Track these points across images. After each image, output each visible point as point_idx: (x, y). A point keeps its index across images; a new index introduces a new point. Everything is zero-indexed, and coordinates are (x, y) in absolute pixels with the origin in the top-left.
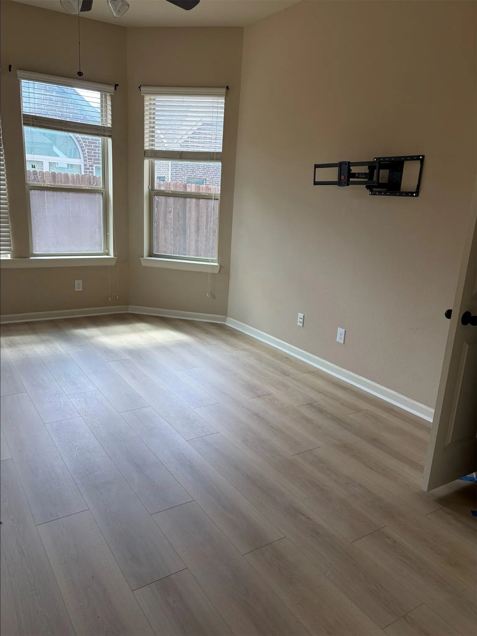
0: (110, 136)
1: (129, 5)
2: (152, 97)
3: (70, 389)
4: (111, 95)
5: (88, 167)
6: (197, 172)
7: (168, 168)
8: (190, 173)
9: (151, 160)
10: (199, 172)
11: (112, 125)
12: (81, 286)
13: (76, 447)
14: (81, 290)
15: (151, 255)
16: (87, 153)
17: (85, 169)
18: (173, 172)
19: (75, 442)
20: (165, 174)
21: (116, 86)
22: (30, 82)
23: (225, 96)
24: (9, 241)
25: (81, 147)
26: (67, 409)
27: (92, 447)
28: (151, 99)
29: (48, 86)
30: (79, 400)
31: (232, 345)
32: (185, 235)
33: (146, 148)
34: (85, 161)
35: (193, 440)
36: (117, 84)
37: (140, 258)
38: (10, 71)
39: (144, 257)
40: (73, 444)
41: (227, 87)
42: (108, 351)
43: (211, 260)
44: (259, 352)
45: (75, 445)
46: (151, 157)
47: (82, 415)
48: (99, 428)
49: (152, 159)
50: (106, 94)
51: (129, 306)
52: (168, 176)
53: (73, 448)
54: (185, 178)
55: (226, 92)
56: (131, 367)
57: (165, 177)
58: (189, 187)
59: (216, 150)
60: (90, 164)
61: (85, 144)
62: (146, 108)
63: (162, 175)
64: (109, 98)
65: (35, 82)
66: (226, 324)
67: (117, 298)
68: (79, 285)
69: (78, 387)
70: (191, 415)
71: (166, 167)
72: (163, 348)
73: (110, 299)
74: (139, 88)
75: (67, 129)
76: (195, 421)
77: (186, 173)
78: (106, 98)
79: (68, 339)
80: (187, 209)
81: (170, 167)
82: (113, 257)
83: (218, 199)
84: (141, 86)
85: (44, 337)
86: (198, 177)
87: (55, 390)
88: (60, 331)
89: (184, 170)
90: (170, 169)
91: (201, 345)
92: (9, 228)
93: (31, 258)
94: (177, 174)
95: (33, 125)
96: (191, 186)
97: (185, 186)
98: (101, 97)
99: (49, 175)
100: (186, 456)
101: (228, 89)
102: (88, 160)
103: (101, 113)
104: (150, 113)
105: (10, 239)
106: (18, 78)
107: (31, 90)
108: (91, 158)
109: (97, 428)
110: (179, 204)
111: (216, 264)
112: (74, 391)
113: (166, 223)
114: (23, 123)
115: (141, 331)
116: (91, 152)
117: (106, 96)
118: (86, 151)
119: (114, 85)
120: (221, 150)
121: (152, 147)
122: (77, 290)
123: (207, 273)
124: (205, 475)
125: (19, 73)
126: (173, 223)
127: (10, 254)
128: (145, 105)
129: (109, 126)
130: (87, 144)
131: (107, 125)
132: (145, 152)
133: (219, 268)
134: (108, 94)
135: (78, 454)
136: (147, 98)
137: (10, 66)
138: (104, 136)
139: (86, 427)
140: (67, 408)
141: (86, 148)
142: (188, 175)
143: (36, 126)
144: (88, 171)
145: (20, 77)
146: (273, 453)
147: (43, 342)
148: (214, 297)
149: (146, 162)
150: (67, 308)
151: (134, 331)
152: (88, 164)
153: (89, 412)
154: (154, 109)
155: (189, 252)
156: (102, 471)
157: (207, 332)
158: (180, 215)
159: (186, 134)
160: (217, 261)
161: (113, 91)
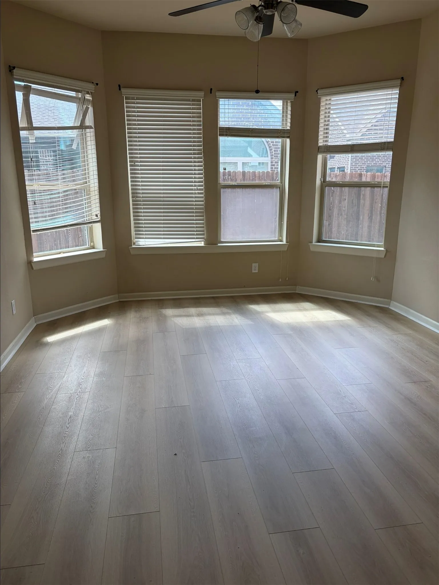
0: (288, 137)
1: (301, 25)
2: (328, 98)
3: (239, 354)
4: (291, 102)
5: (274, 164)
6: (377, 160)
7: (348, 159)
8: (370, 162)
9: (324, 155)
10: (379, 160)
11: (291, 127)
12: (257, 268)
13: (238, 404)
14: (257, 271)
15: (319, 240)
16: (274, 152)
17: (271, 166)
18: (352, 162)
19: (238, 399)
20: (345, 164)
21: (297, 92)
22: (226, 100)
23: (399, 87)
24: (203, 231)
25: (269, 147)
26: (235, 372)
27: (251, 406)
28: (327, 100)
29: (241, 102)
30: (245, 365)
31: (393, 329)
32: (358, 221)
33: (320, 144)
34: (272, 158)
35: (341, 414)
36: (297, 91)
37: (309, 244)
38: (211, 93)
39: (313, 243)
40: (236, 401)
41: (402, 78)
42: (274, 326)
43: (377, 245)
44: (422, 338)
45: (237, 403)
46: (324, 152)
47: (246, 377)
48: (258, 390)
49: (326, 153)
50: (287, 101)
51: (297, 287)
52: (348, 166)
53: (236, 404)
54: (365, 167)
55: (401, 83)
56: (292, 341)
57: (345, 167)
58: (364, 176)
59: (388, 140)
60: (276, 161)
61: (272, 144)
62: (322, 108)
63: (342, 166)
64: (289, 104)
65: (230, 100)
66: (390, 308)
67: (287, 279)
68: (255, 268)
69: (246, 354)
70: (341, 391)
71: (346, 157)
72: (323, 327)
73: (280, 280)
74: (317, 91)
75: (252, 135)
76: (345, 397)
77: (366, 162)
78: (287, 105)
79: (243, 313)
80: (362, 196)
81: (350, 158)
82: (285, 243)
83: (387, 187)
84: (318, 89)
85: (225, 310)
86: (378, 165)
87: (227, 354)
88: (238, 306)
89: (364, 159)
90: (350, 159)
91: (362, 327)
92: (204, 221)
93: (219, 245)
94: (357, 164)
95: (227, 135)
96: (366, 175)
97: (361, 175)
98: (283, 104)
99: (240, 174)
100: (332, 427)
101: (403, 80)
102: (274, 158)
103: (282, 118)
104: (326, 113)
105: (204, 230)
106: (217, 98)
107: (227, 107)
108: (277, 156)
109: (257, 390)
110: (353, 192)
111: (383, 249)
112: (242, 357)
113: (340, 210)
114: (219, 134)
115: (306, 310)
116: (277, 150)
117: (287, 103)
118: (273, 150)
119: (295, 92)
120: (393, 140)
121: (326, 143)
122: (254, 271)
123: (373, 257)
124: (348, 447)
125: (218, 94)
126: (346, 210)
127: (203, 242)
128: (321, 106)
129: (288, 128)
130: (274, 144)
131: (286, 127)
132: (319, 148)
133: (385, 252)
134: (289, 101)
135: (239, 410)
136: (323, 99)
137: (211, 89)
138: (284, 137)
139: (248, 388)
140: (235, 370)
141: (273, 147)
142: (367, 164)
143: (229, 136)
144: (274, 167)
145: (218, 97)
146: (422, 440)
147: (224, 314)
148: (378, 280)
149: (320, 157)
150: (244, 287)
151: (300, 310)
152: (274, 161)
153: (252, 376)
154: (329, 108)
155: (362, 237)
156: (257, 428)
157: (369, 315)
158: (354, 202)
159: (369, 123)
160: (383, 246)
161: (293, 98)
